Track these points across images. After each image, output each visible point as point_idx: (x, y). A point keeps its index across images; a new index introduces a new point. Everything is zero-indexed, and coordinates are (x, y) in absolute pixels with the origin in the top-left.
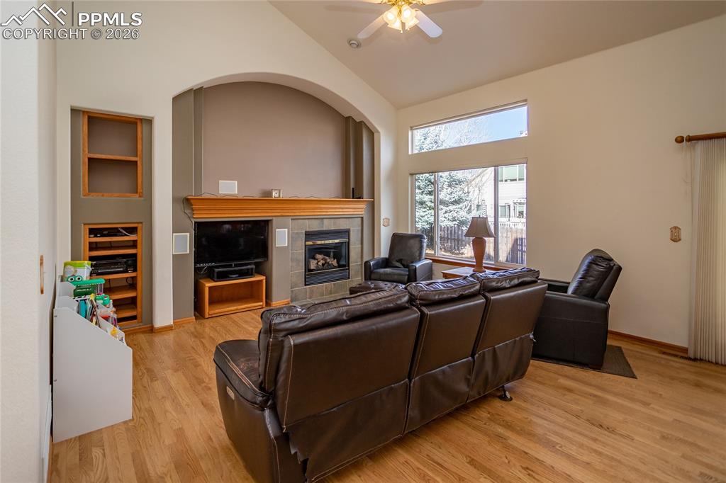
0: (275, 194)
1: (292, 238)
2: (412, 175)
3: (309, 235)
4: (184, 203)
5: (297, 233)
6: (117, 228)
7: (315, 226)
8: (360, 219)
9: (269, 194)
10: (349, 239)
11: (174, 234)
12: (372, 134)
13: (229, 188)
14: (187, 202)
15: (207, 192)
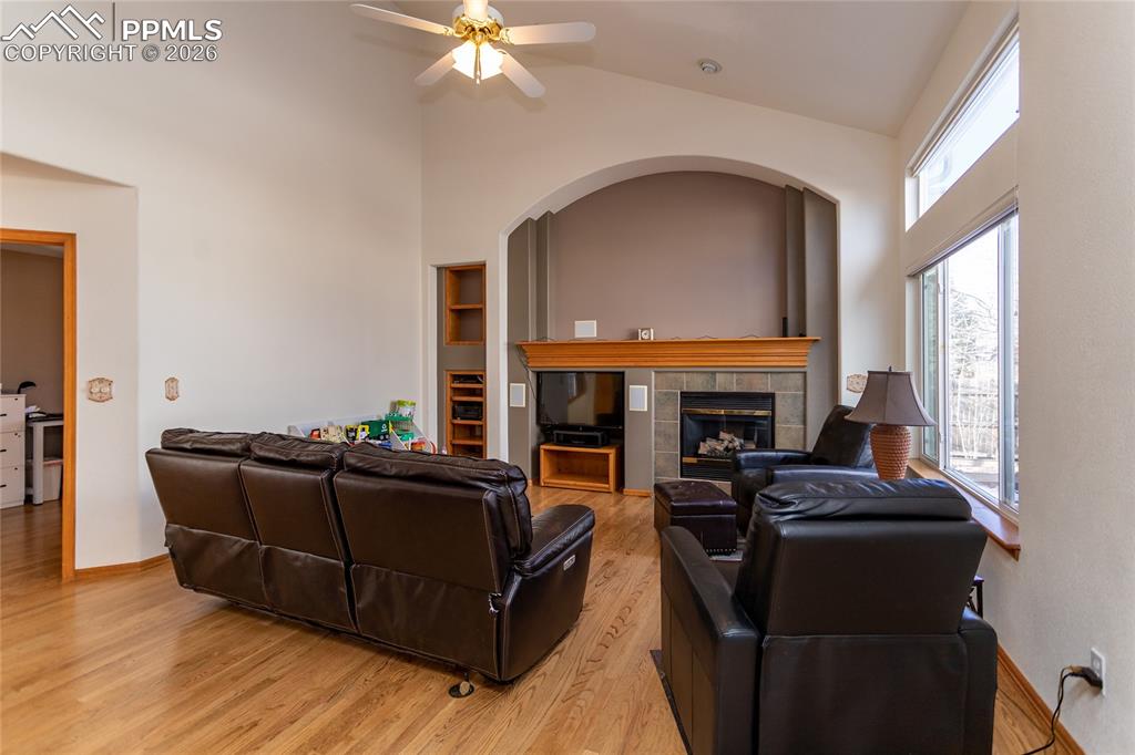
0: (644, 335)
1: (660, 401)
2: (914, 276)
3: (687, 397)
4: (517, 349)
5: (666, 394)
6: (476, 376)
7: (698, 384)
8: (799, 376)
9: (635, 335)
10: (773, 411)
11: (512, 384)
12: (829, 209)
13: (586, 330)
14: (519, 347)
15: (553, 335)
